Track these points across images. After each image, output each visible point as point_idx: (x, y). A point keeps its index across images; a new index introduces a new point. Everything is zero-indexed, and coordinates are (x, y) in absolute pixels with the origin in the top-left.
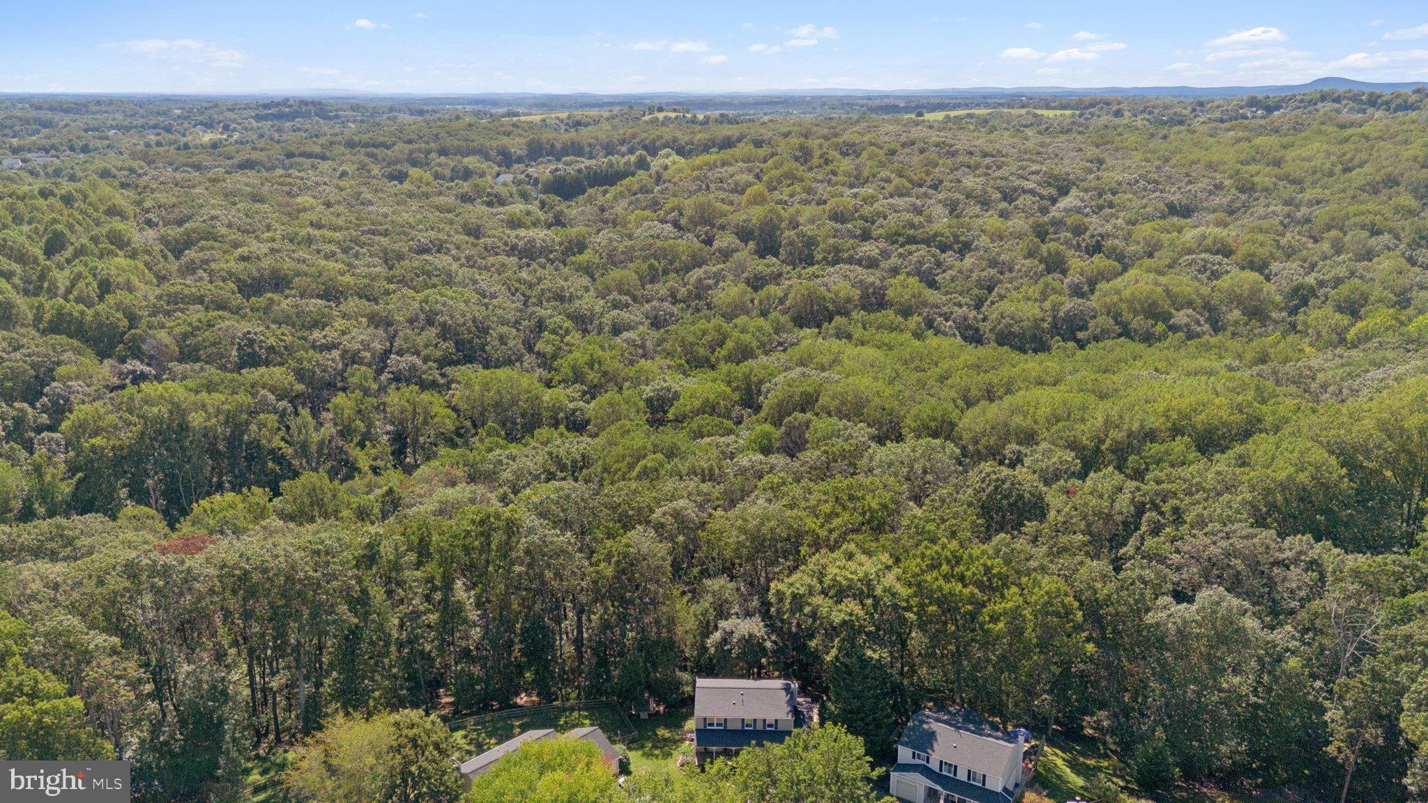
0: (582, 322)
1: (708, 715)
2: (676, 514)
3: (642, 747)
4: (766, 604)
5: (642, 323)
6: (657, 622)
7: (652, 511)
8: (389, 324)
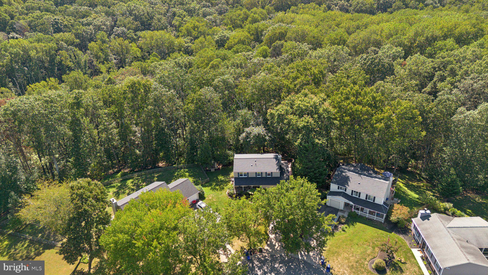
0: (191, 12)
1: (240, 171)
2: (224, 81)
3: (211, 185)
4: (266, 120)
5: (215, 13)
6: (216, 130)
7: (213, 80)
8: (114, 15)
